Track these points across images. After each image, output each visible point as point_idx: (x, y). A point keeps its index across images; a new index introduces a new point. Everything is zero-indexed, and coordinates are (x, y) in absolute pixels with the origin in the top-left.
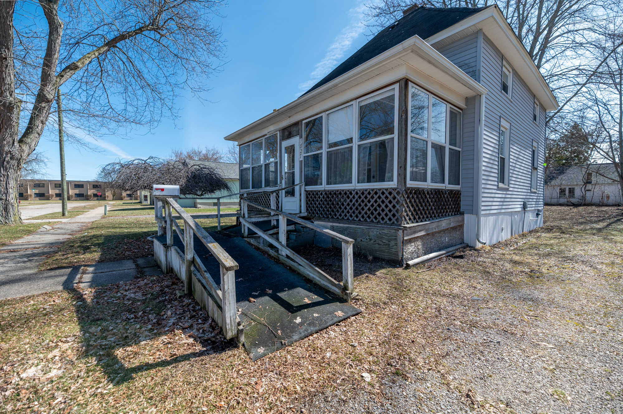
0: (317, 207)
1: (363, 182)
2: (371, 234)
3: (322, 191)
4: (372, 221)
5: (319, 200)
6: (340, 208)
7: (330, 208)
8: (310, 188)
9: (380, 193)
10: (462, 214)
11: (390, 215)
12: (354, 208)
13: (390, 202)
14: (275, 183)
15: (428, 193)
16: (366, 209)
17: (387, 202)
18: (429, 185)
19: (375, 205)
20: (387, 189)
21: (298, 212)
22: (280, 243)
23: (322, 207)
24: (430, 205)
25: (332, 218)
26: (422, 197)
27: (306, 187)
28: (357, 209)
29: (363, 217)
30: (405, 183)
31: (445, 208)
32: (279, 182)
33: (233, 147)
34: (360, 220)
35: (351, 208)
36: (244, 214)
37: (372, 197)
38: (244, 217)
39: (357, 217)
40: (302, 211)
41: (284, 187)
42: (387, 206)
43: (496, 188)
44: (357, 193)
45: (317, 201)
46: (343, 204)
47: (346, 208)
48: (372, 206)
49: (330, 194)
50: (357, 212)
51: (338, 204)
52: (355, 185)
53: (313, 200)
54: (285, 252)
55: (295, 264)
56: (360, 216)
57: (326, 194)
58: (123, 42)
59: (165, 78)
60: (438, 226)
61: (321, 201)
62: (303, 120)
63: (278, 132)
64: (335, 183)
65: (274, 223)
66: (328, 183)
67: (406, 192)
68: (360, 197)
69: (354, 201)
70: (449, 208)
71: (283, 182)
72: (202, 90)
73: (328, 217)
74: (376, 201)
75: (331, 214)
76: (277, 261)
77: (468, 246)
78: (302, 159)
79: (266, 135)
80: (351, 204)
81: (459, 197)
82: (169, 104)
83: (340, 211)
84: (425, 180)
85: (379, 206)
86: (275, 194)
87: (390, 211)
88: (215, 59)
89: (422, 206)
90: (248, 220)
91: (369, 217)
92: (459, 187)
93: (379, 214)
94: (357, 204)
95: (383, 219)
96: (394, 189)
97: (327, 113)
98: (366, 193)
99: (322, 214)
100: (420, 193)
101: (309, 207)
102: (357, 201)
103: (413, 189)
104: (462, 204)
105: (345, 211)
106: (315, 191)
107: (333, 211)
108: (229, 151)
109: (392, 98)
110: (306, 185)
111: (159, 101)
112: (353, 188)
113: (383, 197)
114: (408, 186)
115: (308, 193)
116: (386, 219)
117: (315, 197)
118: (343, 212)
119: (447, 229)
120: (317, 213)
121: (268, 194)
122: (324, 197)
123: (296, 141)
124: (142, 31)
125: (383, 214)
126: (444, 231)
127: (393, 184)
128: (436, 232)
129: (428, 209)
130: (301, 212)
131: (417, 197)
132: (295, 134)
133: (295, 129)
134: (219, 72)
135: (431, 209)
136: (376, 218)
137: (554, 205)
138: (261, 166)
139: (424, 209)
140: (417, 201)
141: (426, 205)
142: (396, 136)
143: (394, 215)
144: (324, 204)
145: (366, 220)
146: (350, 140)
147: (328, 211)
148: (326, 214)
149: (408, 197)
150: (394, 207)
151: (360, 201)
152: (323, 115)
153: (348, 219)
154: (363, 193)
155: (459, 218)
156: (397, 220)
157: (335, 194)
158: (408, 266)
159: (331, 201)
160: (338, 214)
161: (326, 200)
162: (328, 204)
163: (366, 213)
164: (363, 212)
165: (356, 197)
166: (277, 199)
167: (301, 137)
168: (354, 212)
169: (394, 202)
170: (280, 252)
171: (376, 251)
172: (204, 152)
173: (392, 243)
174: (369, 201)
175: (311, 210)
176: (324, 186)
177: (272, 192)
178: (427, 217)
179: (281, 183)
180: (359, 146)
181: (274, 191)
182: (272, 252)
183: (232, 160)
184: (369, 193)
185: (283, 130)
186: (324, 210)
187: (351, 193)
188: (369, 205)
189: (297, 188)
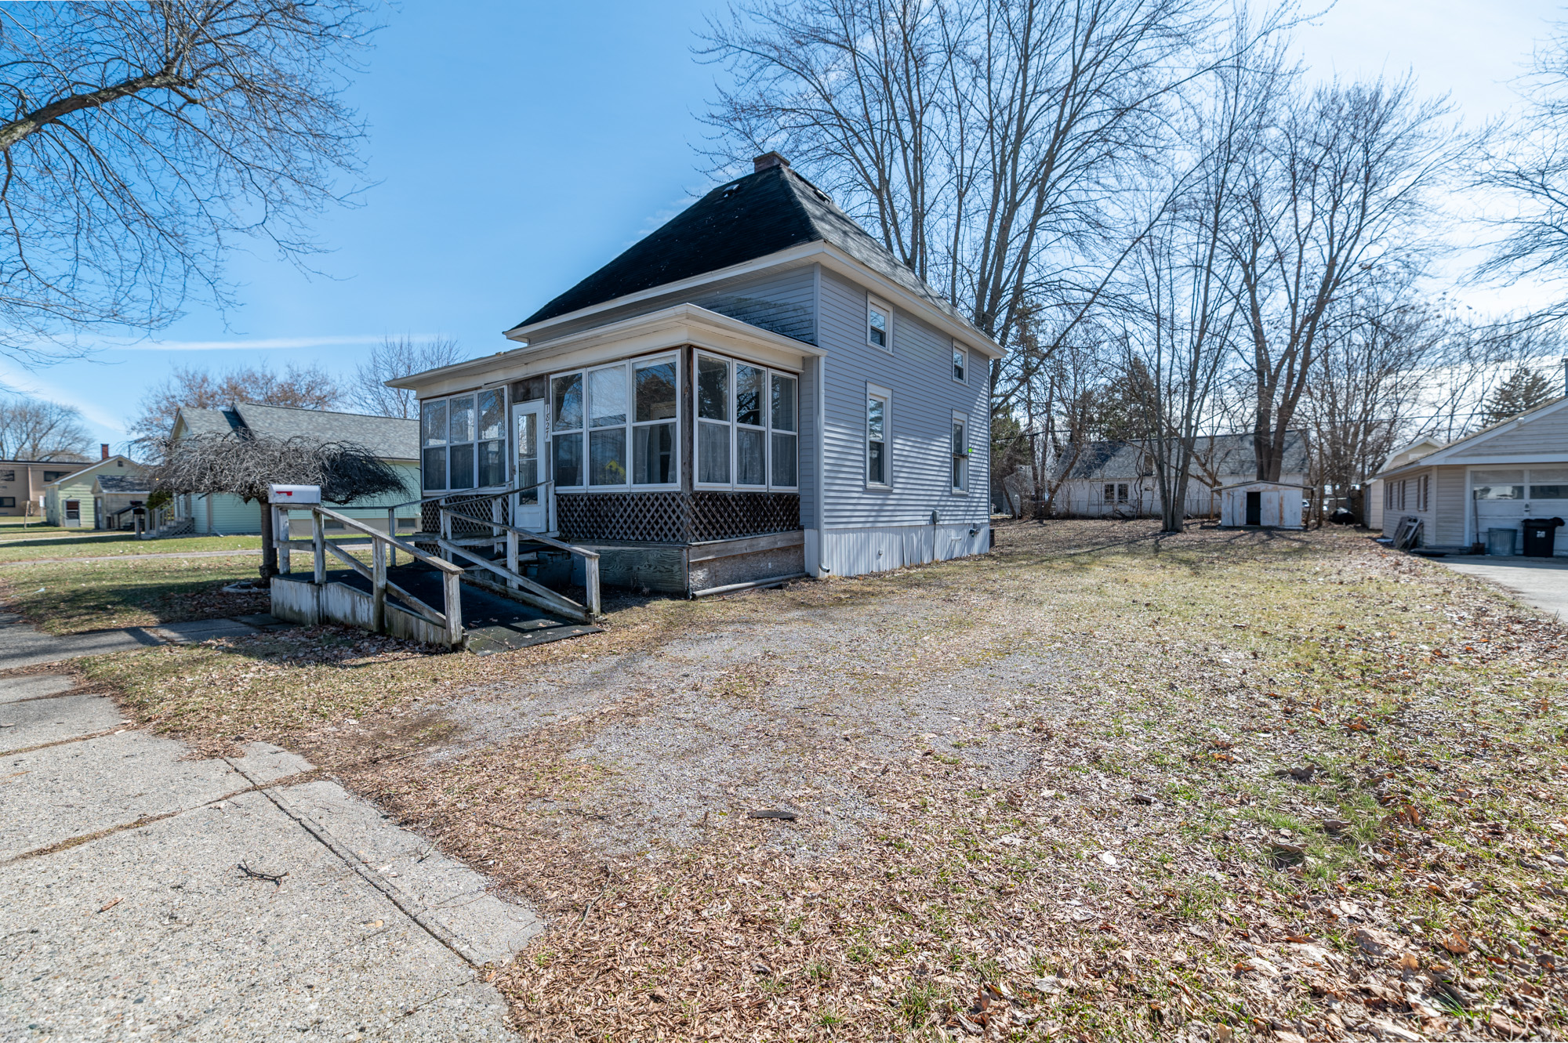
0: (576, 521)
1: (642, 482)
2: (650, 557)
3: (583, 495)
4: (653, 540)
5: (579, 509)
6: (611, 522)
7: (596, 521)
8: (564, 490)
9: (661, 499)
10: (801, 529)
11: (674, 530)
12: (629, 521)
13: (674, 512)
14: (501, 481)
15: (733, 499)
16: (645, 521)
17: (670, 511)
18: (734, 486)
19: (656, 515)
20: (669, 494)
21: (544, 530)
22: (509, 570)
23: (583, 521)
24: (737, 516)
25: (599, 537)
26: (722, 504)
27: (558, 488)
28: (633, 522)
29: (641, 534)
30: (691, 485)
31: (768, 521)
32: (507, 479)
33: (371, 366)
34: (637, 539)
35: (625, 522)
36: (445, 534)
37: (653, 505)
38: (445, 538)
39: (633, 534)
40: (551, 529)
41: (517, 487)
42: (670, 517)
43: (860, 489)
44: (633, 499)
45: (576, 511)
46: (614, 516)
47: (618, 522)
48: (653, 517)
49: (594, 499)
50: (633, 527)
51: (607, 516)
52: (629, 486)
53: (569, 510)
54: (515, 582)
55: (531, 596)
56: (637, 533)
57: (589, 499)
58: (79, 114)
59: (197, 204)
60: (751, 546)
61: (582, 510)
62: (551, 373)
63: (505, 387)
64: (604, 483)
65: (498, 548)
66: (592, 482)
67: (694, 498)
68: (637, 505)
69: (629, 510)
70: (775, 520)
71: (516, 477)
72: (308, 250)
73: (593, 537)
74: (657, 511)
75: (596, 532)
76: (505, 595)
77: (808, 576)
78: (550, 439)
79: (480, 388)
80: (625, 515)
81: (796, 504)
82: (207, 268)
83: (611, 526)
84: (727, 481)
85: (661, 517)
86: (500, 500)
87: (674, 524)
88: (341, 172)
89: (722, 516)
90: (454, 542)
91: (649, 534)
92: (797, 488)
93: (661, 529)
94: (633, 515)
95: (666, 535)
96: (678, 494)
97: (590, 369)
98: (644, 498)
99: (583, 532)
100: (718, 499)
101: (563, 521)
102: (633, 510)
103: (704, 493)
104: (802, 513)
105: (618, 526)
106: (572, 495)
107: (600, 527)
108: (362, 377)
109: (672, 367)
110: (557, 484)
111: (178, 261)
112: (627, 491)
113: (665, 504)
114: (696, 489)
115: (560, 498)
116: (670, 536)
117: (572, 505)
118: (614, 527)
119: (771, 550)
120: (576, 532)
121: (488, 500)
122: (585, 505)
123: (538, 406)
124: (136, 89)
125: (666, 529)
126: (764, 553)
127: (675, 486)
128: (748, 555)
129: (733, 521)
130: (548, 531)
131: (713, 505)
132: (537, 394)
133: (536, 385)
134: (352, 206)
135: (741, 521)
136: (657, 535)
137: (1092, 518)
138: (472, 445)
139: (725, 522)
140: (714, 509)
141: (729, 516)
142: (678, 420)
143: (678, 530)
144: (586, 516)
145: (645, 539)
146: (623, 418)
147: (593, 527)
148: (589, 532)
149: (697, 505)
150: (678, 518)
151: (636, 510)
152: (582, 371)
153: (622, 538)
154: (641, 499)
155: (795, 535)
156: (682, 536)
157: (603, 499)
158: (695, 597)
159: (596, 510)
160: (607, 532)
161: (589, 510)
162: (593, 516)
163: (645, 528)
164: (641, 527)
165: (632, 504)
166: (505, 510)
167: (547, 402)
168: (629, 528)
169: (678, 512)
170: (508, 584)
171: (658, 581)
172: (282, 377)
173: (676, 568)
174: (649, 511)
175: (566, 526)
176: (585, 488)
177: (495, 497)
178: (733, 533)
179: (512, 479)
180: (635, 429)
181: (499, 496)
182: (496, 586)
183: (369, 401)
184: (649, 499)
185: (515, 385)
186: (586, 527)
187: (625, 499)
188: (649, 516)
189: (541, 490)
